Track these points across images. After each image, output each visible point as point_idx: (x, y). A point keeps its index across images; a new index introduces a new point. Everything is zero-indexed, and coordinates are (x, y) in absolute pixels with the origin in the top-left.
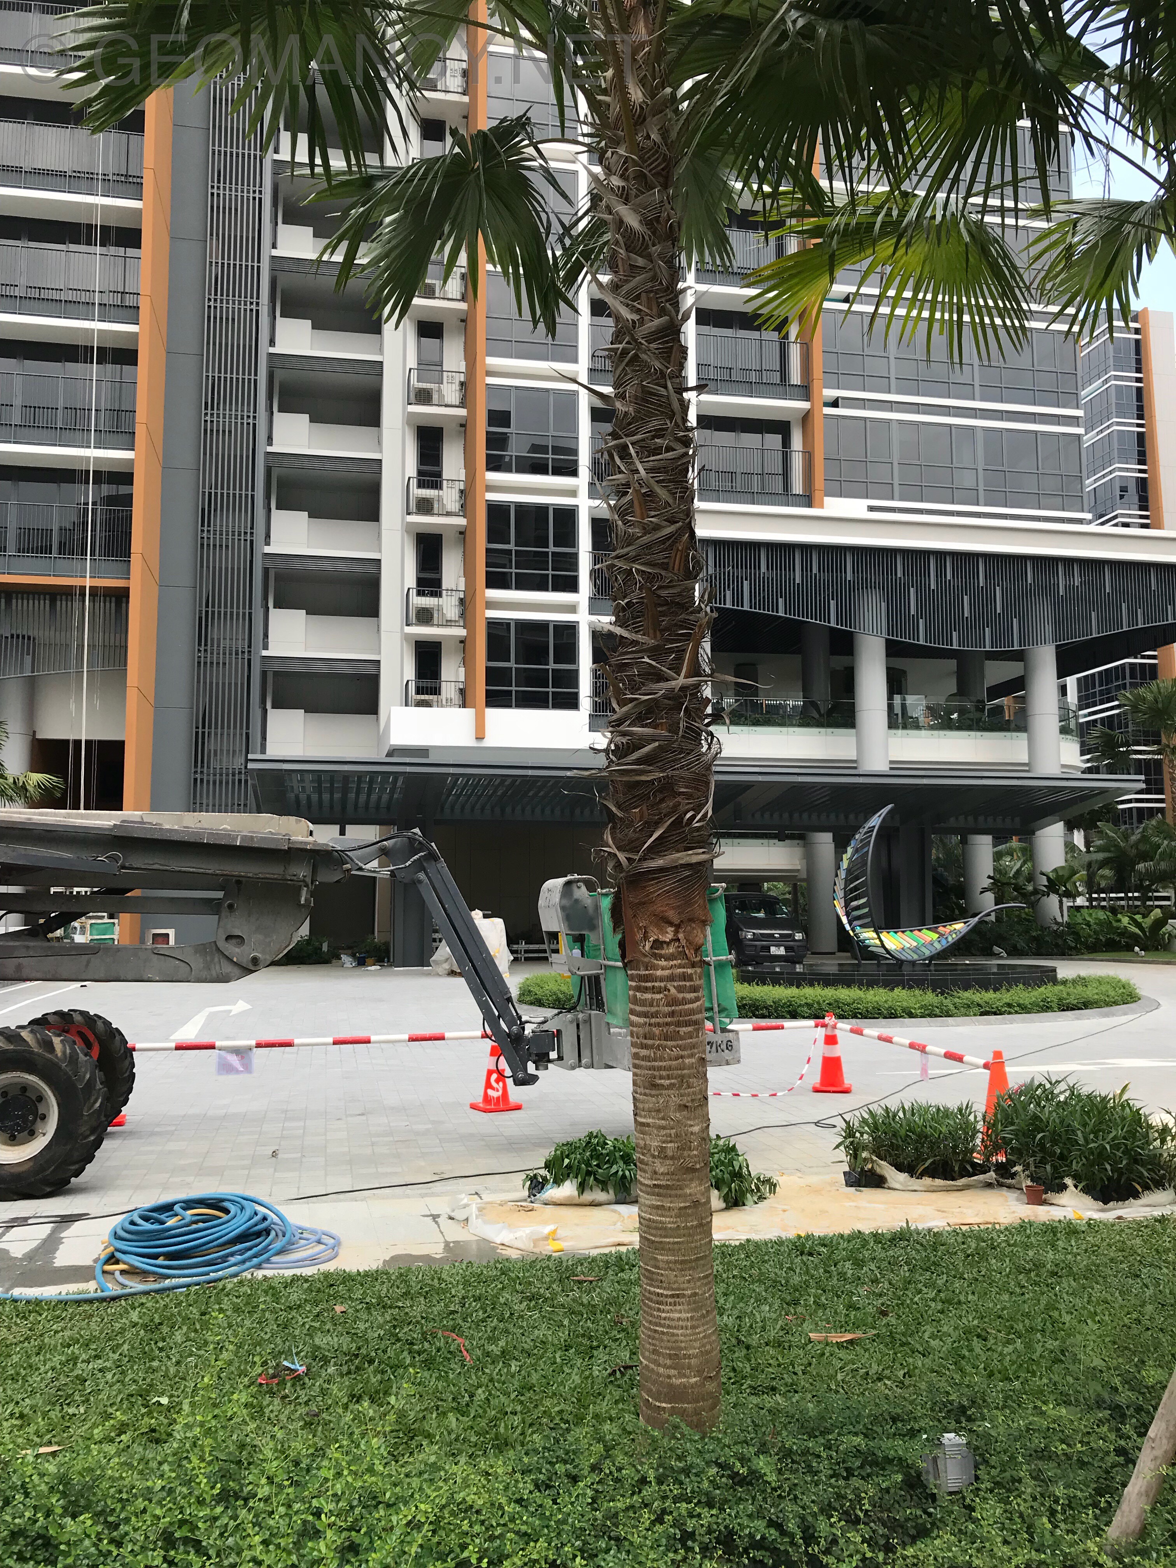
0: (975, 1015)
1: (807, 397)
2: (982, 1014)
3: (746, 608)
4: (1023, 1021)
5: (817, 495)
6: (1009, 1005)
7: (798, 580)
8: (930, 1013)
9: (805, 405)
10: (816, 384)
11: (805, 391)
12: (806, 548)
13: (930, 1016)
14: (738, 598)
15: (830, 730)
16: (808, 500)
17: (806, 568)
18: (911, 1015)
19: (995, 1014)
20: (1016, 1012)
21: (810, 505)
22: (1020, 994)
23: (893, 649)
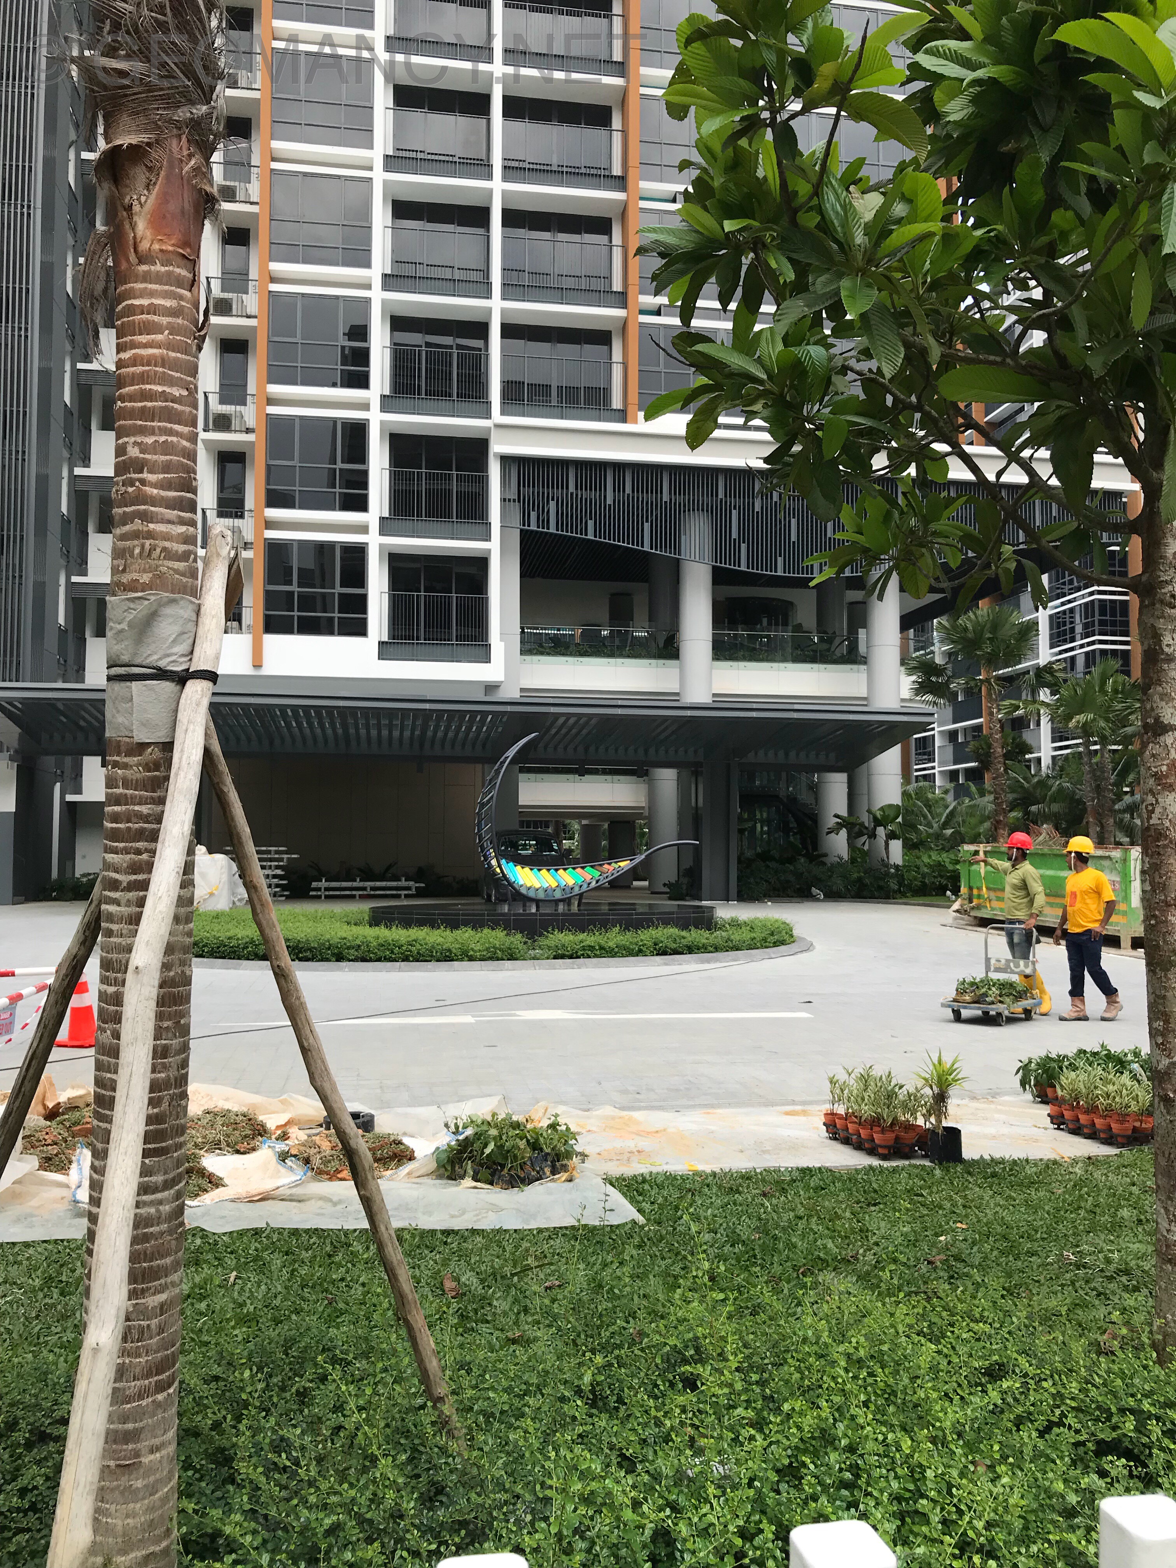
0: (548, 958)
1: (624, 305)
2: (555, 958)
3: (552, 530)
4: (596, 966)
5: (631, 409)
6: (592, 948)
7: (609, 501)
8: (493, 955)
9: (620, 313)
10: (632, 291)
11: (622, 299)
12: (619, 467)
13: (491, 959)
14: (543, 521)
15: (661, 661)
16: (622, 416)
17: (619, 487)
18: (471, 959)
19: (571, 957)
20: (596, 956)
21: (624, 420)
22: (614, 937)
23: (720, 577)
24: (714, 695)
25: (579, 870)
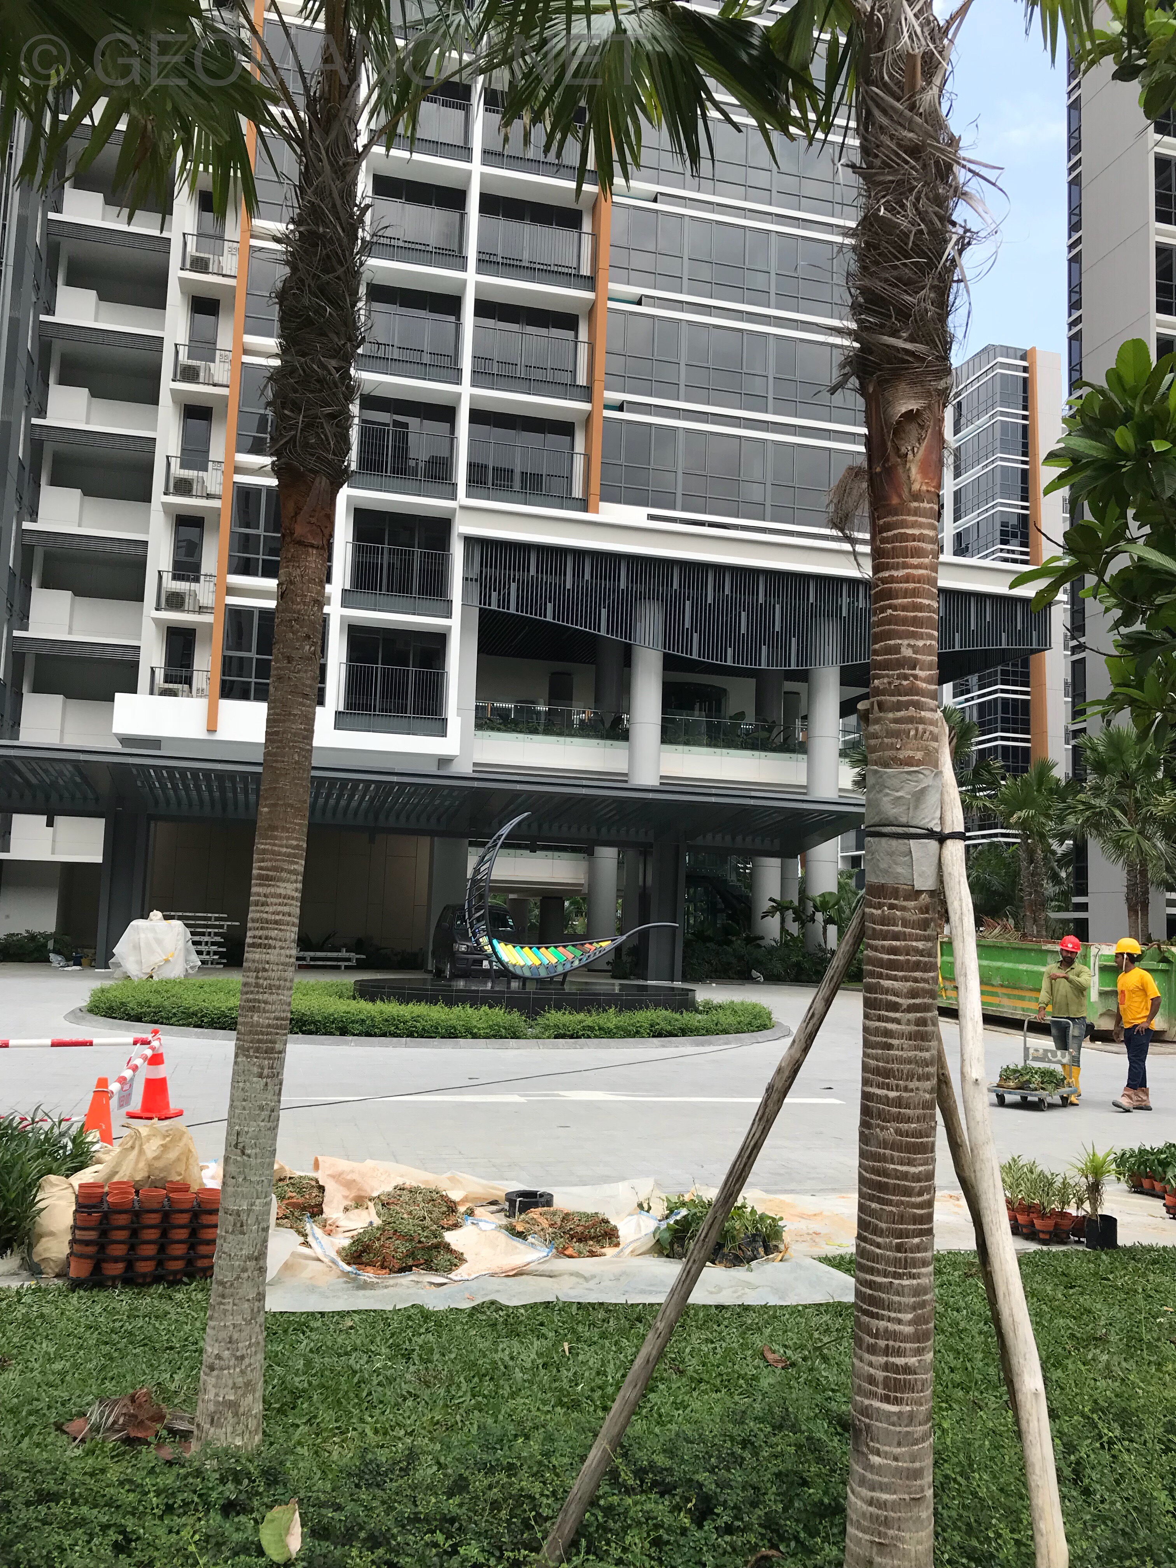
0: (549, 1038)
1: (589, 400)
2: (556, 1037)
3: (512, 610)
4: (598, 1047)
5: (592, 499)
6: (591, 1029)
7: (569, 586)
8: (496, 1033)
9: (585, 406)
10: (597, 386)
11: (587, 393)
12: (579, 554)
13: (495, 1037)
14: (504, 601)
15: (609, 742)
16: (584, 505)
17: (578, 573)
18: (475, 1036)
19: (571, 1037)
20: (596, 1037)
21: (586, 510)
22: (611, 1018)
23: (670, 663)
24: (662, 777)
25: (561, 949)
